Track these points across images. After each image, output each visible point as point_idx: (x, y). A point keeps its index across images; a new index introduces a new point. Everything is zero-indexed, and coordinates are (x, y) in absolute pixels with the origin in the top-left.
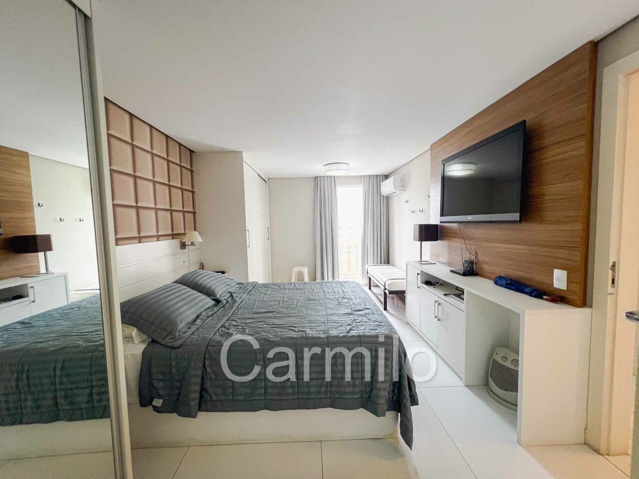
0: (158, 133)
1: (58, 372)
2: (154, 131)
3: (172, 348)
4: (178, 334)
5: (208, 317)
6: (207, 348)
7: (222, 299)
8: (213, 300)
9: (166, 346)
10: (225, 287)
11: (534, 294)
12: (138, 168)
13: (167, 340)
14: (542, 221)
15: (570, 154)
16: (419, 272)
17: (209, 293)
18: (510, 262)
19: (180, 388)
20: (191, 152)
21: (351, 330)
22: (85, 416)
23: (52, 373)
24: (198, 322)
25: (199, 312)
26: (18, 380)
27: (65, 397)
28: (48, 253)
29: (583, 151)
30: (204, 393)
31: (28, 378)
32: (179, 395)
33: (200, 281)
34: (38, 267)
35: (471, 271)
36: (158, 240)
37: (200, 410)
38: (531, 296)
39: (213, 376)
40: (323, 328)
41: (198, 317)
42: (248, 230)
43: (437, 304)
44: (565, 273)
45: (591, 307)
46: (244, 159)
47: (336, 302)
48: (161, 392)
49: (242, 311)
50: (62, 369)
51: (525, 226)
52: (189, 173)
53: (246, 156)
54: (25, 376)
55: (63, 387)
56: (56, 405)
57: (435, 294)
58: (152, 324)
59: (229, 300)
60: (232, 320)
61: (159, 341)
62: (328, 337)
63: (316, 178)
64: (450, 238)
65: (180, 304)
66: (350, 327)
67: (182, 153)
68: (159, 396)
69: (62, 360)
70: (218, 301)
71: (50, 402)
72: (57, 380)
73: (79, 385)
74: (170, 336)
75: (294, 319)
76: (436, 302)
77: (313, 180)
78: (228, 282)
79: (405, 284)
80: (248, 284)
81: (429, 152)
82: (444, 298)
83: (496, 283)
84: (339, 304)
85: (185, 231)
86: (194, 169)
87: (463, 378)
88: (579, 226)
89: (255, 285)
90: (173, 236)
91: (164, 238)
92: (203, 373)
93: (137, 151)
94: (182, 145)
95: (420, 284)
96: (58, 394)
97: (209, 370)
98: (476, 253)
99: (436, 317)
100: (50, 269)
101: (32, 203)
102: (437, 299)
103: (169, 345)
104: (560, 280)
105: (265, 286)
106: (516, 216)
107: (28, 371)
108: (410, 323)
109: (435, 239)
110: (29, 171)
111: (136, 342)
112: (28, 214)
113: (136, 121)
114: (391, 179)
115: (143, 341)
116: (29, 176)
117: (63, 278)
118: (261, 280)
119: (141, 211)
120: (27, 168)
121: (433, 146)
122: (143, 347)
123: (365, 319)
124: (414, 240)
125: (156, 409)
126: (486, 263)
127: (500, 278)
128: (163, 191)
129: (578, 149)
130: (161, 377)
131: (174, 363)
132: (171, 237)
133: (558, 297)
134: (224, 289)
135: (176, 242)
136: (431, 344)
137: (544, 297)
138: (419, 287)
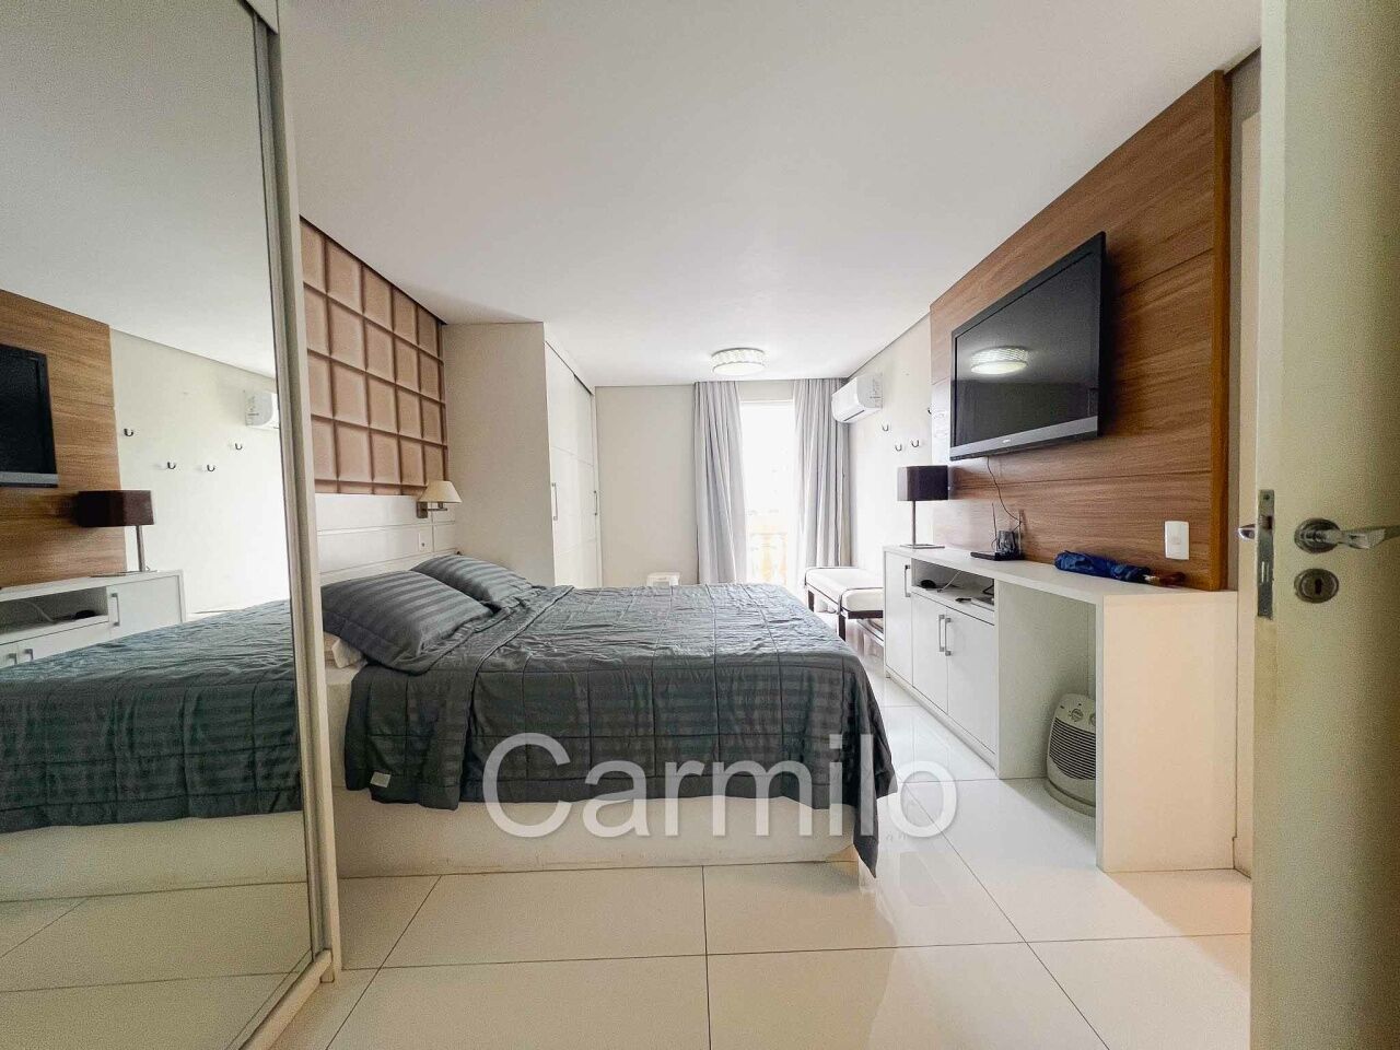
0: (375, 279)
1: (188, 721)
2: (368, 276)
3: (410, 673)
4: (419, 652)
5: (477, 632)
6: (477, 675)
7: (504, 605)
8: (486, 605)
9: (398, 671)
10: (508, 588)
11: (1127, 576)
12: (336, 347)
13: (399, 659)
14: (1140, 430)
15: (1186, 291)
16: (909, 563)
17: (478, 594)
18: (1085, 522)
19: (424, 753)
20: (439, 322)
21: (759, 646)
22: (238, 807)
23: (176, 721)
24: (458, 635)
25: (461, 620)
26: (111, 733)
27: (202, 769)
28: (144, 528)
29: (1208, 283)
30: (471, 765)
31: (130, 731)
32: (421, 767)
33: (459, 573)
34: (123, 560)
35: (1014, 550)
36: (373, 493)
37: (461, 800)
38: (1123, 579)
39: (488, 730)
40: (706, 643)
41: (456, 629)
42: (554, 485)
43: (943, 621)
44: (1185, 526)
45: (1236, 589)
46: (546, 339)
47: (735, 612)
48: (389, 760)
49: (543, 625)
50: (197, 712)
51: (1109, 444)
52: (434, 365)
53: (550, 334)
54: (124, 726)
55: (197, 749)
56: (183, 784)
57: (942, 601)
58: (370, 628)
59: (518, 609)
60: (524, 637)
61: (385, 661)
62: (715, 657)
63: (696, 385)
64: (972, 491)
65: (423, 601)
66: (759, 642)
67: (421, 326)
68: (386, 768)
69: (197, 695)
70: (494, 609)
71: (173, 778)
72: (187, 736)
73: (229, 745)
74: (405, 654)
75: (648, 634)
76: (942, 617)
77: (690, 390)
78: (513, 581)
79: (882, 597)
80: (554, 589)
81: (928, 320)
82: (960, 606)
83: (1059, 565)
84: (740, 613)
85: (425, 481)
86: (444, 358)
87: (997, 764)
88: (1206, 430)
89: (568, 592)
90: (404, 489)
91: (386, 491)
92: (469, 722)
93: (335, 310)
94: (422, 308)
95: (911, 589)
96: (187, 763)
97: (481, 718)
98: (1022, 513)
99: (942, 649)
100: (147, 563)
101: (114, 426)
102: (943, 611)
103: (404, 668)
104: (1176, 541)
105: (587, 592)
106: (1089, 424)
107: (131, 716)
108: (894, 675)
109: (942, 495)
110: (110, 362)
111: (339, 665)
112: (105, 451)
113: (333, 251)
114: (853, 383)
115: (351, 666)
116: (109, 373)
117: (174, 581)
118: (580, 585)
119: (342, 431)
120: (106, 355)
121: (937, 307)
122: (352, 673)
123: (792, 633)
124: (900, 499)
125: (379, 795)
126: (1042, 531)
127: (1067, 554)
128: (385, 395)
129: (1198, 281)
130: (387, 731)
131: (412, 703)
132: (397, 491)
133: (1173, 576)
134: (507, 593)
135: (408, 502)
136: (936, 710)
137: (1148, 578)
138: (908, 595)
